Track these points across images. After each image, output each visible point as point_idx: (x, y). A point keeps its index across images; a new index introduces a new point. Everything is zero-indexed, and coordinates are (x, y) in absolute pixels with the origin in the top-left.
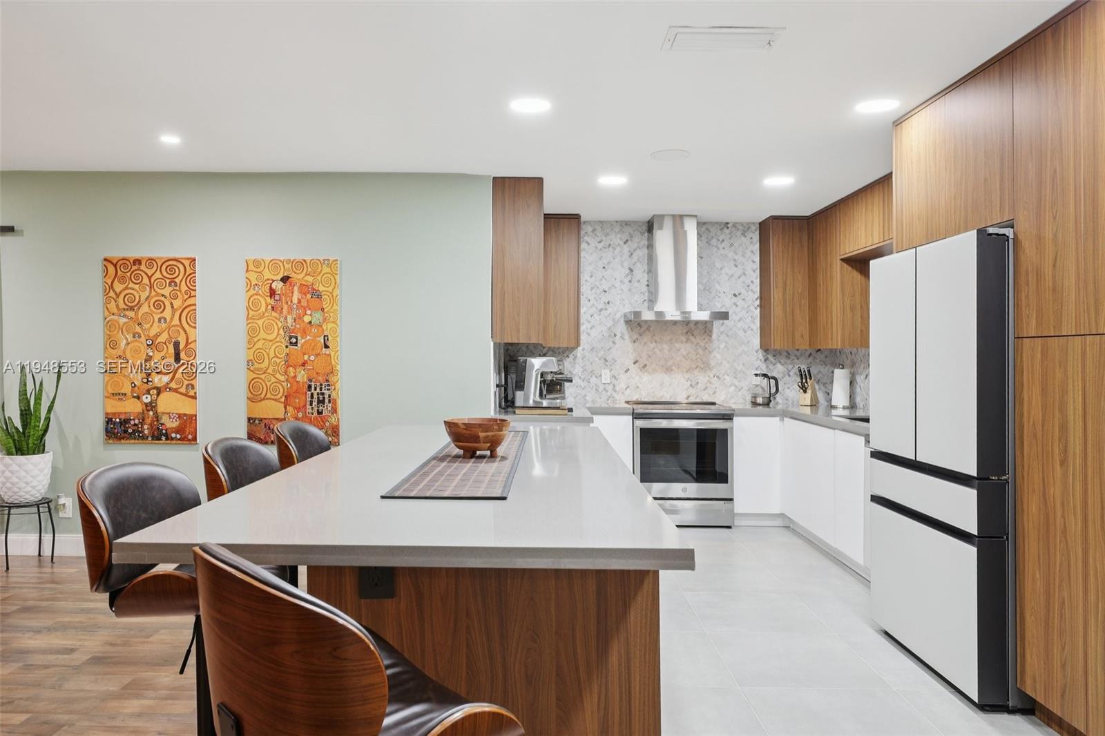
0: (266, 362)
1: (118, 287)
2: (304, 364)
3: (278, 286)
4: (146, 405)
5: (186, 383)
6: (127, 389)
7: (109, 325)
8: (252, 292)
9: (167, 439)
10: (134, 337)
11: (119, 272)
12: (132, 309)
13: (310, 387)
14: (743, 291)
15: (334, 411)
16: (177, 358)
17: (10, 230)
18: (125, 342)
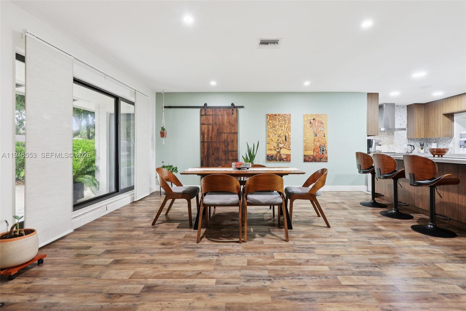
0: (309, 140)
1: (270, 121)
2: (318, 141)
3: (312, 121)
4: (278, 152)
5: (288, 146)
6: (272, 148)
7: (267, 131)
8: (305, 123)
9: (283, 161)
10: (274, 134)
11: (271, 118)
12: (274, 127)
13: (320, 147)
14: (402, 123)
15: (326, 153)
16: (286, 140)
17: (243, 107)
18: (272, 136)
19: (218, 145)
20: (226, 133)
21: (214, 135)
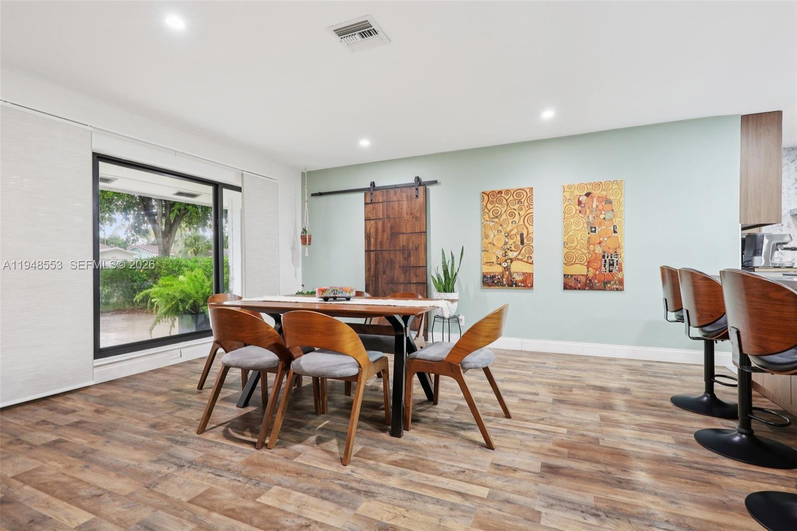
0: (576, 242)
1: (489, 206)
2: (600, 243)
3: (583, 199)
4: (505, 268)
5: (527, 255)
6: (494, 260)
7: (484, 226)
8: (567, 203)
10: (498, 232)
11: (490, 199)
12: (497, 217)
13: (604, 256)
15: (620, 270)
16: (522, 242)
17: (435, 182)
18: (493, 235)
19: (392, 256)
20: (406, 233)
21: (385, 238)
